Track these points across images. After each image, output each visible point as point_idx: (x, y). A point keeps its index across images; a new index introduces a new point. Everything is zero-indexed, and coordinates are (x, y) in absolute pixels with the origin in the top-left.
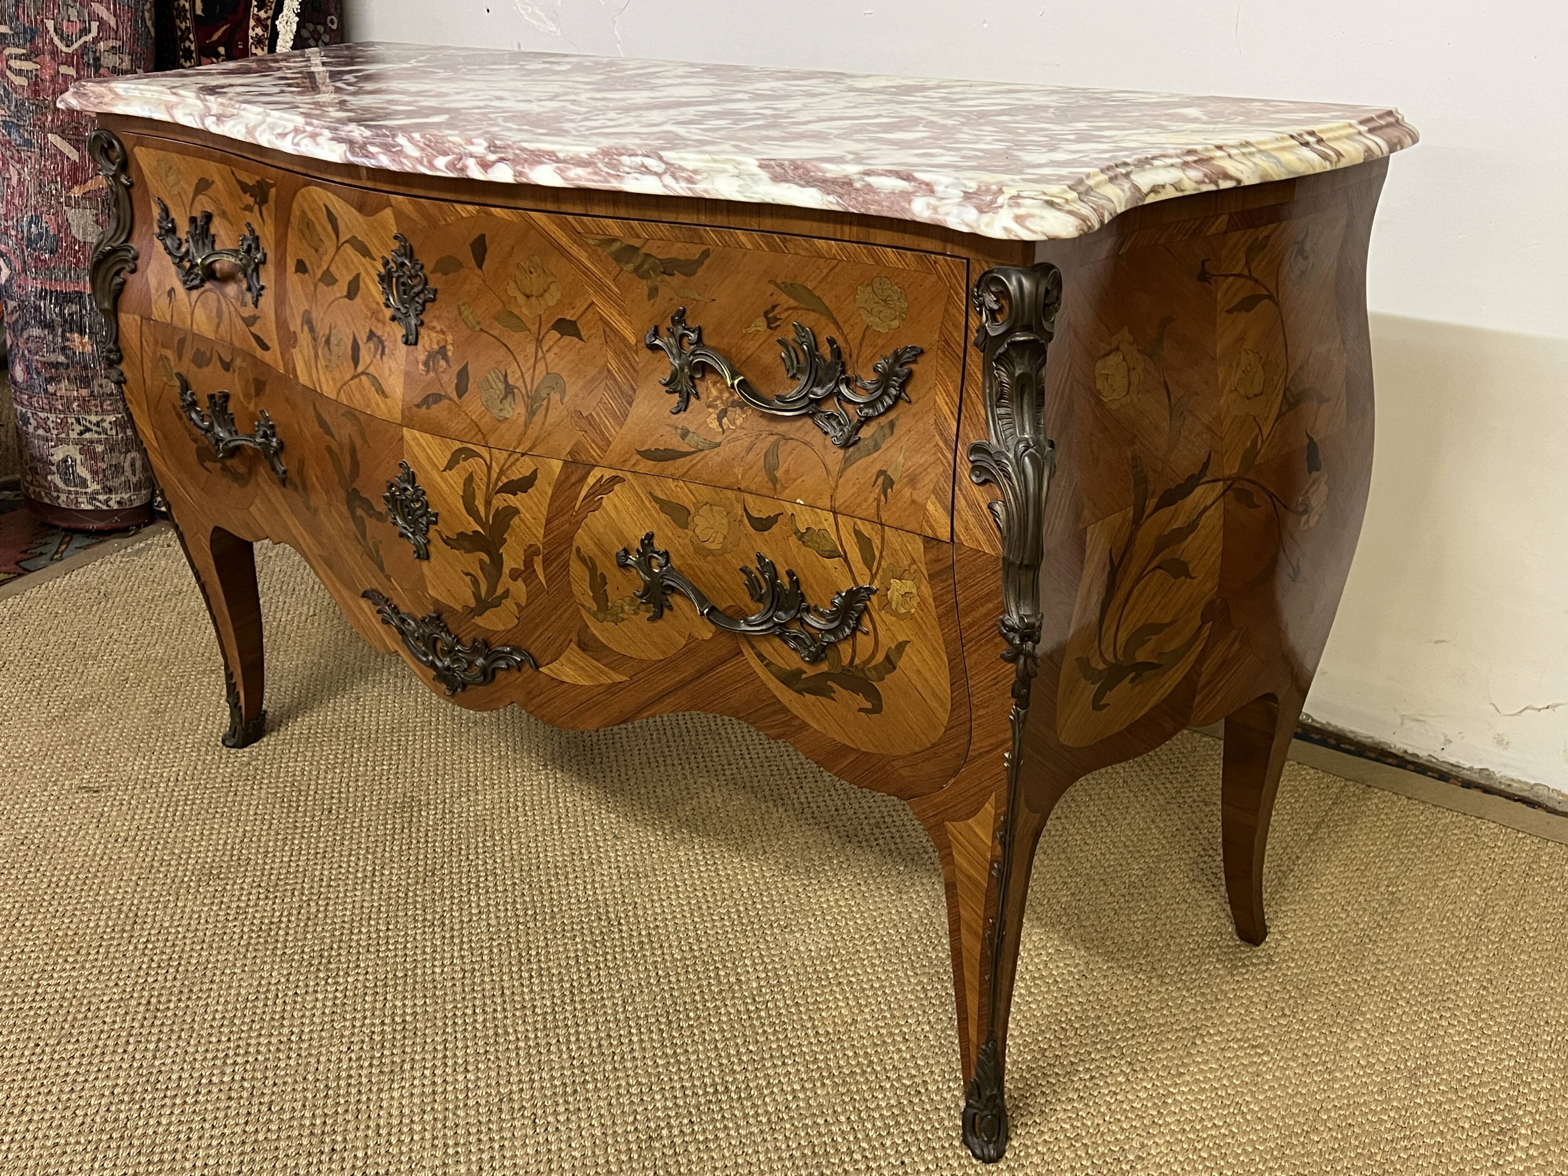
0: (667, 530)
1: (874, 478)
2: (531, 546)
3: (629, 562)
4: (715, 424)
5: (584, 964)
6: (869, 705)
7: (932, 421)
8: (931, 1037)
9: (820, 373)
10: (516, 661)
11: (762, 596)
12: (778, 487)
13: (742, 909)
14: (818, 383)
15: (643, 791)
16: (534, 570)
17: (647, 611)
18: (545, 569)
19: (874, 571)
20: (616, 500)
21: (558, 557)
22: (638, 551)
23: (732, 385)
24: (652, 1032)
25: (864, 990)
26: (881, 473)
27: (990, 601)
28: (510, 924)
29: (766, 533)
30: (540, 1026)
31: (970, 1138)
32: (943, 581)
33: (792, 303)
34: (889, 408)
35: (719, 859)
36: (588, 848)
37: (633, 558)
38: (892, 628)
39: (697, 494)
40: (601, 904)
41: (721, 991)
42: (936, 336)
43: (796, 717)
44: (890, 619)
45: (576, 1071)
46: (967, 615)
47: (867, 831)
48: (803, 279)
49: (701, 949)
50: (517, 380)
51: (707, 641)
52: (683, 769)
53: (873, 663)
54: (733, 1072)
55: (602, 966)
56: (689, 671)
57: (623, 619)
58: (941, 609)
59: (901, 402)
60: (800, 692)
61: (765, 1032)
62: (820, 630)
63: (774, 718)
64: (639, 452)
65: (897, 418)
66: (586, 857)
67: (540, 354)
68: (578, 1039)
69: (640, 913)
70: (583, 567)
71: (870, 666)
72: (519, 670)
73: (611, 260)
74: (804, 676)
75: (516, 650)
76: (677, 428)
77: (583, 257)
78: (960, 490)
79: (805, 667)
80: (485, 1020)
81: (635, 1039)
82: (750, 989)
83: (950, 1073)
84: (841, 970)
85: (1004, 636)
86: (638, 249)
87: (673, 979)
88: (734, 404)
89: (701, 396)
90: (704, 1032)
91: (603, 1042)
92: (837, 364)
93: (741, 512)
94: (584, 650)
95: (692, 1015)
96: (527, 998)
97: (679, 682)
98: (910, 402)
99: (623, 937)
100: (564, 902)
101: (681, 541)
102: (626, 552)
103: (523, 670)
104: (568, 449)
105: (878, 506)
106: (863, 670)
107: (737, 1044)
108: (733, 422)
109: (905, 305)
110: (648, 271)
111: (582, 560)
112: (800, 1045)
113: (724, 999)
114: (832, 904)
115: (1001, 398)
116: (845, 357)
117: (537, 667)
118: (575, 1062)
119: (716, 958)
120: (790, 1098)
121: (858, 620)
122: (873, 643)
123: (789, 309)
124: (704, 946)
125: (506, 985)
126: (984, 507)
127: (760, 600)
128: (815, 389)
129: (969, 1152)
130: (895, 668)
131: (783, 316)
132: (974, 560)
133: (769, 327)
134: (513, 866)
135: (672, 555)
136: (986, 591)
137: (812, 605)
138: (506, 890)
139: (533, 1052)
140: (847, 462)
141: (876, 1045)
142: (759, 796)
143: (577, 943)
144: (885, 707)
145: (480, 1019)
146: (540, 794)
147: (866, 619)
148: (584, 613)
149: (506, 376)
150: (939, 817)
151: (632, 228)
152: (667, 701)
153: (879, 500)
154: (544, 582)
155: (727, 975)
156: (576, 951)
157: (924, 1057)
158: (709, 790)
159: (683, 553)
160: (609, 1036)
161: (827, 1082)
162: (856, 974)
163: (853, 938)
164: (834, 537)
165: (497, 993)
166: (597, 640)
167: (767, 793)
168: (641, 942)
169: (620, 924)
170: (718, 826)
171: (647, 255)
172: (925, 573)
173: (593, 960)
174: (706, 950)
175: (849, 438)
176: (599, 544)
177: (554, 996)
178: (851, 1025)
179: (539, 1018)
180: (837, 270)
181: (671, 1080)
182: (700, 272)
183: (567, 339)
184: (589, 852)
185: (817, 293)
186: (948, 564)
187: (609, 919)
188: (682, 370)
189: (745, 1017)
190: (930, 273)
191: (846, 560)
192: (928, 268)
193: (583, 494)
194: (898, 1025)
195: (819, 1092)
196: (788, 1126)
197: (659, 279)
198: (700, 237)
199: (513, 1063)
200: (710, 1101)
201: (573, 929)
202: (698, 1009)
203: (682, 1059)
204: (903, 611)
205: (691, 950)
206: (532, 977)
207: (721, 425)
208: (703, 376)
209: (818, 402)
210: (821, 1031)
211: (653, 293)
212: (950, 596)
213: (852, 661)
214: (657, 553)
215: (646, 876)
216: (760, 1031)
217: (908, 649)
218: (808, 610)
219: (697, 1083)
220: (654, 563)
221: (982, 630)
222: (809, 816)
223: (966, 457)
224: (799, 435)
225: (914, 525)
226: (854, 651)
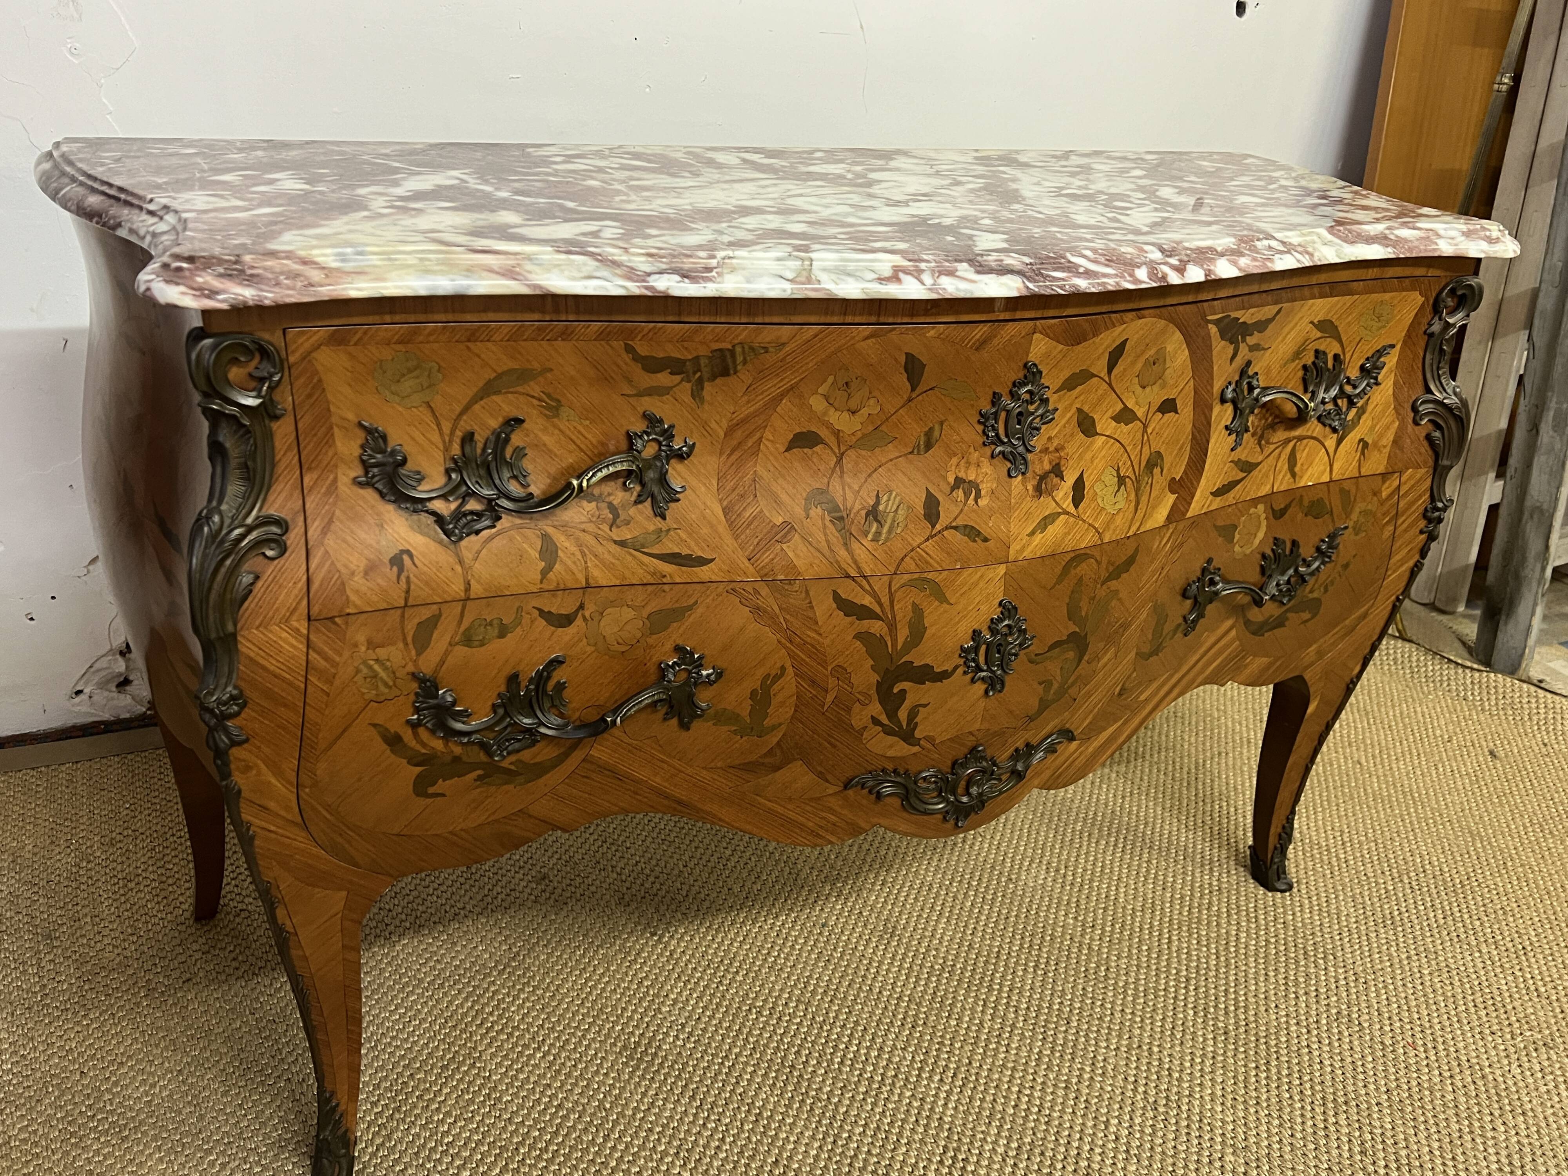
0: (1219, 551)
1: (1356, 447)
4: (1257, 448)
6: (1309, 617)
9: (1327, 382)
26: (1361, 440)
29: (1282, 519)
32: (1390, 500)
33: (1318, 335)
42: (1404, 334)
46: (1402, 516)
48: (1332, 315)
50: (1128, 470)
58: (1386, 520)
64: (1212, 494)
65: (1369, 398)
67: (1145, 438)
74: (1271, 620)
76: (1235, 462)
79: (1276, 611)
89: (1250, 429)
92: (1341, 372)
98: (1379, 385)
101: (1227, 554)
104: (1166, 514)
108: (1268, 441)
110: (1238, 336)
111: (1156, 610)
131: (1309, 347)
132: (1415, 477)
136: (1417, 496)
140: (1339, 442)
144: (1321, 611)
149: (1118, 471)
151: (1243, 302)
171: (1243, 323)
176: (1172, 589)
182: (1270, 327)
183: (1167, 416)
186: (1396, 486)
191: (1331, 514)
197: (1243, 341)
207: (1260, 447)
217: (1356, 558)
221: (1411, 520)
223: (1409, 409)
224: (1309, 434)
225: (1381, 469)
226: (1316, 581)
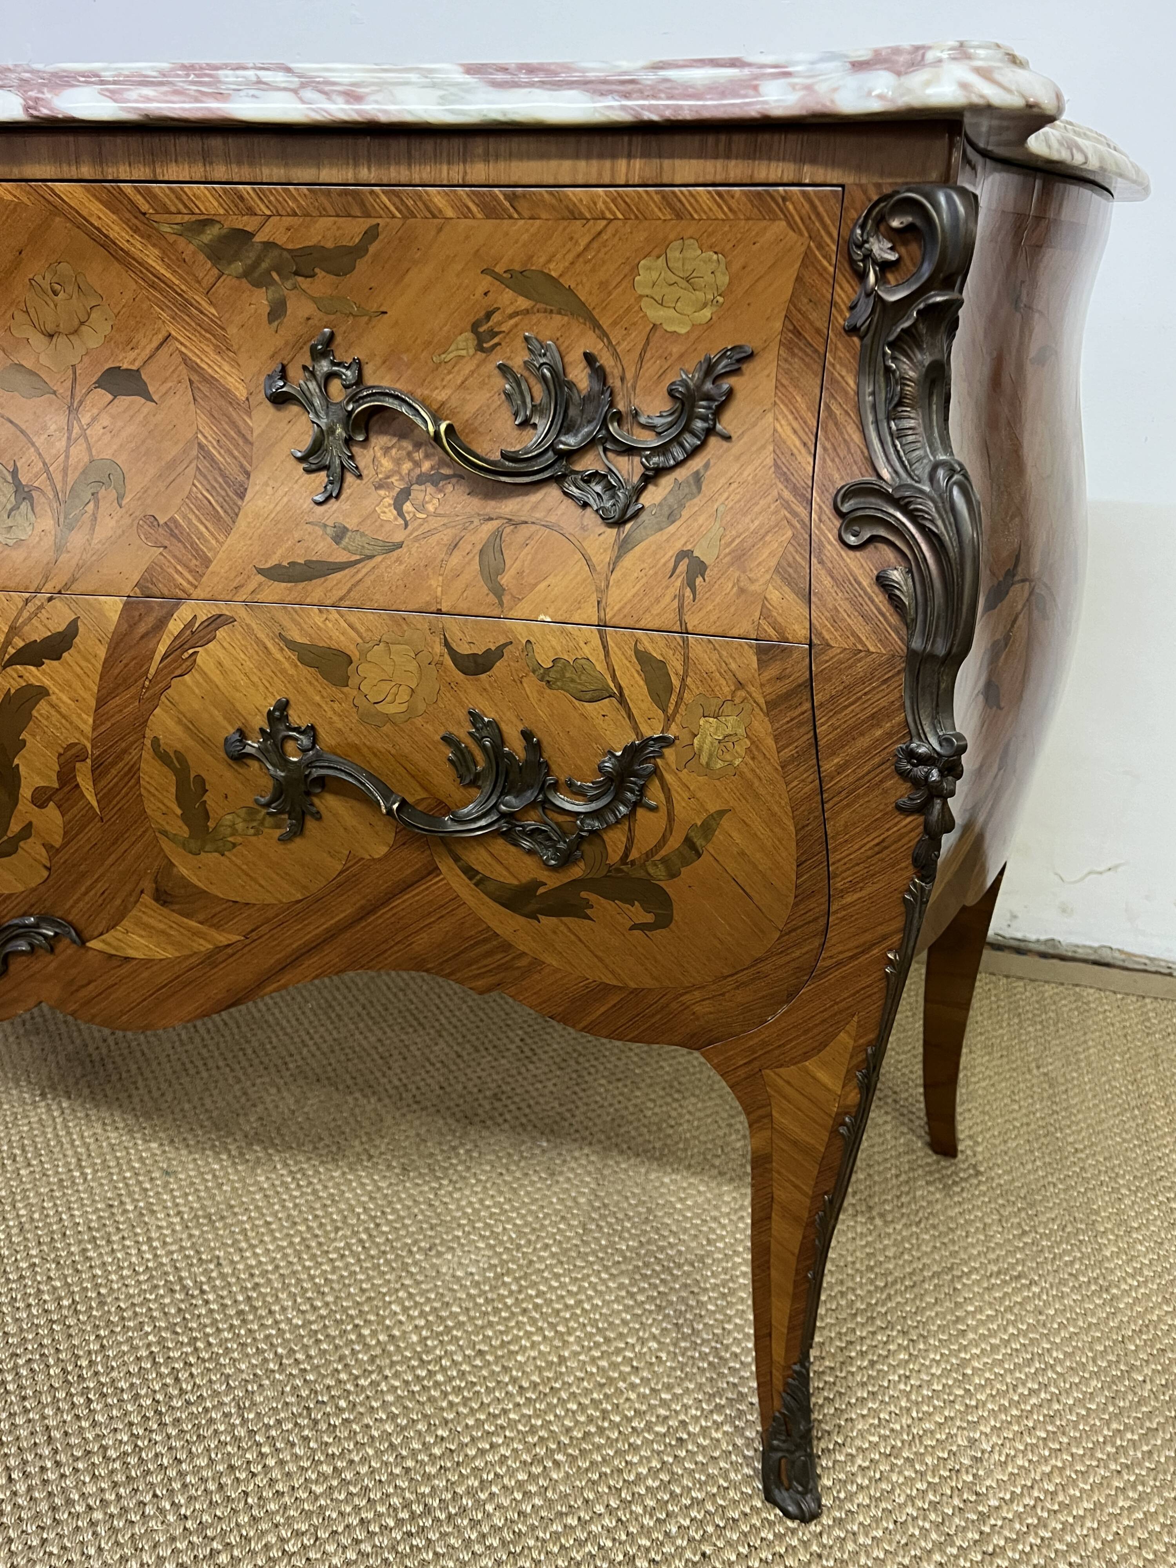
0: (310, 690)
1: (671, 564)
2: (71, 746)
3: (248, 749)
4: (390, 514)
5: (166, 1364)
6: (649, 918)
7: (769, 461)
8: (664, 1356)
9: (572, 412)
10: (45, 936)
11: (478, 776)
12: (506, 599)
13: (364, 1236)
14: (567, 427)
15: (187, 1106)
16: (77, 786)
17: (278, 826)
18: (95, 783)
19: (670, 711)
20: (221, 654)
21: (119, 757)
22: (262, 730)
23: (437, 433)
24: (293, 1445)
25: (558, 1312)
26: (684, 554)
27: (879, 725)
28: (38, 1326)
29: (483, 676)
30: (120, 1478)
31: (776, 1492)
32: (790, 708)
33: (523, 303)
34: (695, 451)
35: (314, 1176)
36: (130, 1194)
37: (253, 745)
38: (699, 795)
39: (362, 630)
40: (168, 1269)
41: (373, 1359)
42: (778, 325)
43: (523, 954)
44: (695, 781)
45: (195, 1539)
46: (834, 754)
47: (488, 1107)
48: (542, 260)
49: (327, 1304)
50: (37, 476)
51: (380, 860)
52: (232, 1070)
53: (663, 853)
54: (428, 1477)
55: (192, 1360)
56: (344, 911)
57: (234, 845)
58: (787, 753)
59: (713, 441)
60: (533, 916)
61: (451, 1404)
62: (578, 814)
63: (485, 962)
64: (260, 571)
65: (707, 466)
66: (130, 1207)
67: (76, 430)
68: (185, 1486)
69: (227, 1270)
70: (165, 769)
71: (657, 857)
72: (52, 950)
73: (202, 257)
74: (541, 890)
75: (44, 919)
76: (325, 526)
77: (151, 257)
78: (821, 562)
79: (543, 875)
80: (30, 1489)
81: (271, 1462)
82: (411, 1346)
83: (708, 1402)
84: (520, 1292)
85: (904, 775)
86: (250, 235)
87: (300, 1356)
88: (422, 479)
89: (365, 473)
90: (368, 1426)
91: (223, 1480)
92: (603, 393)
93: (438, 648)
94: (164, 903)
95: (343, 1403)
96: (90, 1436)
97: (328, 930)
98: (728, 438)
99: (211, 1311)
100: (114, 1277)
101: (336, 705)
102: (242, 735)
103: (57, 951)
104: (136, 577)
105: (681, 608)
106: (643, 866)
107: (419, 1433)
108: (421, 508)
109: (723, 280)
110: (268, 272)
111: (162, 756)
112: (505, 1411)
113: (380, 1369)
114: (477, 1206)
115: (900, 403)
116: (614, 382)
117: (83, 942)
118: (189, 1524)
119: (352, 1312)
120: (518, 1496)
121: (642, 789)
122: (663, 823)
123: (516, 314)
124: (330, 1299)
125: (51, 1423)
126: (867, 582)
127: (474, 783)
128: (563, 439)
129: (778, 1511)
130: (699, 855)
131: (505, 328)
132: (850, 667)
133: (480, 348)
134: (26, 1239)
135: (322, 732)
136: (870, 712)
137: (563, 778)
138: (22, 1277)
139: (119, 1523)
140: (623, 547)
141: (602, 1386)
142: (341, 1087)
143: (147, 1334)
144: (676, 917)
145: (21, 1488)
146: (44, 1133)
147: (655, 789)
148: (166, 845)
149: (15, 473)
150: (756, 1064)
151: (241, 198)
152: (307, 963)
153: (681, 597)
154: (95, 804)
155: (374, 1333)
156: (149, 1345)
157: (668, 1387)
158: (273, 1091)
159: (340, 725)
160: (231, 1467)
161: (559, 1457)
162: (540, 1294)
163: (519, 1247)
164: (600, 667)
165: (40, 1439)
166: (187, 884)
167: (350, 1082)
168: (240, 1313)
169: (203, 1292)
170: (300, 1134)
171: (269, 245)
172: (762, 701)
173: (177, 1354)
174: (335, 1303)
175: (627, 507)
176: (191, 727)
177: (131, 1424)
178: (560, 1364)
179: (117, 1465)
180: (605, 237)
181: (341, 1514)
182: (362, 265)
183: (124, 401)
184: (134, 1200)
185: (566, 282)
186: (800, 681)
187: (184, 1288)
188: (331, 431)
189: (417, 1389)
190: (775, 219)
191: (622, 700)
192: (771, 211)
193: (162, 649)
194: (618, 1351)
195: (555, 1476)
196: (531, 1543)
197: (289, 284)
198: (362, 204)
199: (92, 1551)
200: (410, 1534)
201: (136, 1314)
202: (349, 1392)
203: (348, 1475)
204: (720, 764)
205: (314, 1308)
206: (89, 1401)
207: (401, 514)
208: (367, 439)
209: (569, 455)
210: (526, 1384)
211: (277, 311)
212: (803, 730)
213: (626, 854)
214: (297, 730)
215: (222, 1218)
216: (444, 1404)
217: (725, 822)
218: (555, 787)
219: (382, 1509)
220: (290, 746)
221: (861, 772)
222: (411, 1101)
223: (828, 511)
224: (538, 515)
225: (745, 627)
226: (631, 840)
